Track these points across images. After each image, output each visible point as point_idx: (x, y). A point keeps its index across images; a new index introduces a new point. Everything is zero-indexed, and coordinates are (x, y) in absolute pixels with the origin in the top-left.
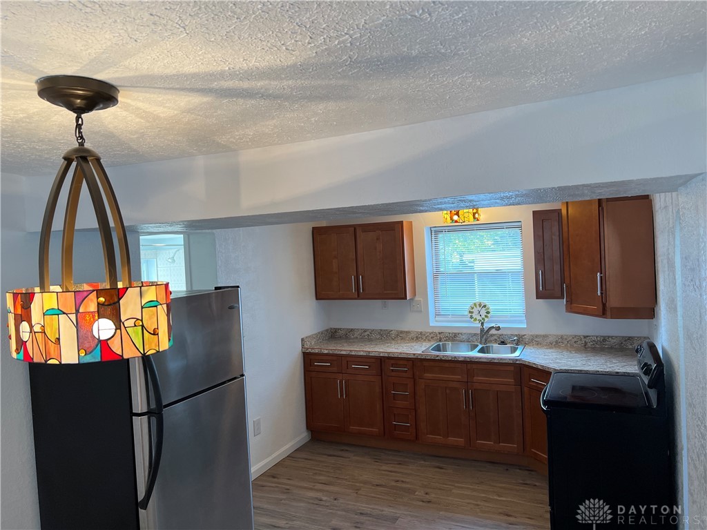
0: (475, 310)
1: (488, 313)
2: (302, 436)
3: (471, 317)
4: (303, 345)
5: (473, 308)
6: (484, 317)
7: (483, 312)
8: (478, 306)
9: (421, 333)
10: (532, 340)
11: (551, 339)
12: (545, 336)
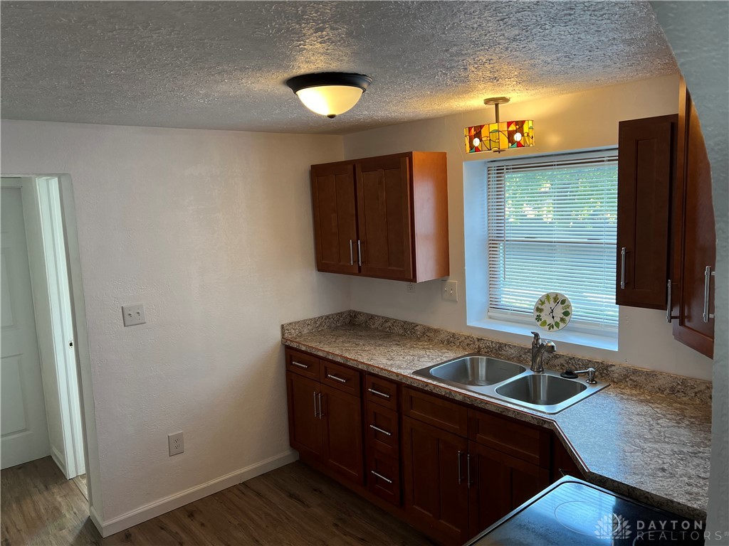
0: (546, 307)
1: (566, 314)
2: (281, 454)
3: (538, 318)
4: (283, 334)
5: (543, 303)
6: (558, 320)
7: (559, 312)
8: (552, 300)
9: (454, 335)
10: (626, 376)
11: (661, 382)
12: (651, 375)
